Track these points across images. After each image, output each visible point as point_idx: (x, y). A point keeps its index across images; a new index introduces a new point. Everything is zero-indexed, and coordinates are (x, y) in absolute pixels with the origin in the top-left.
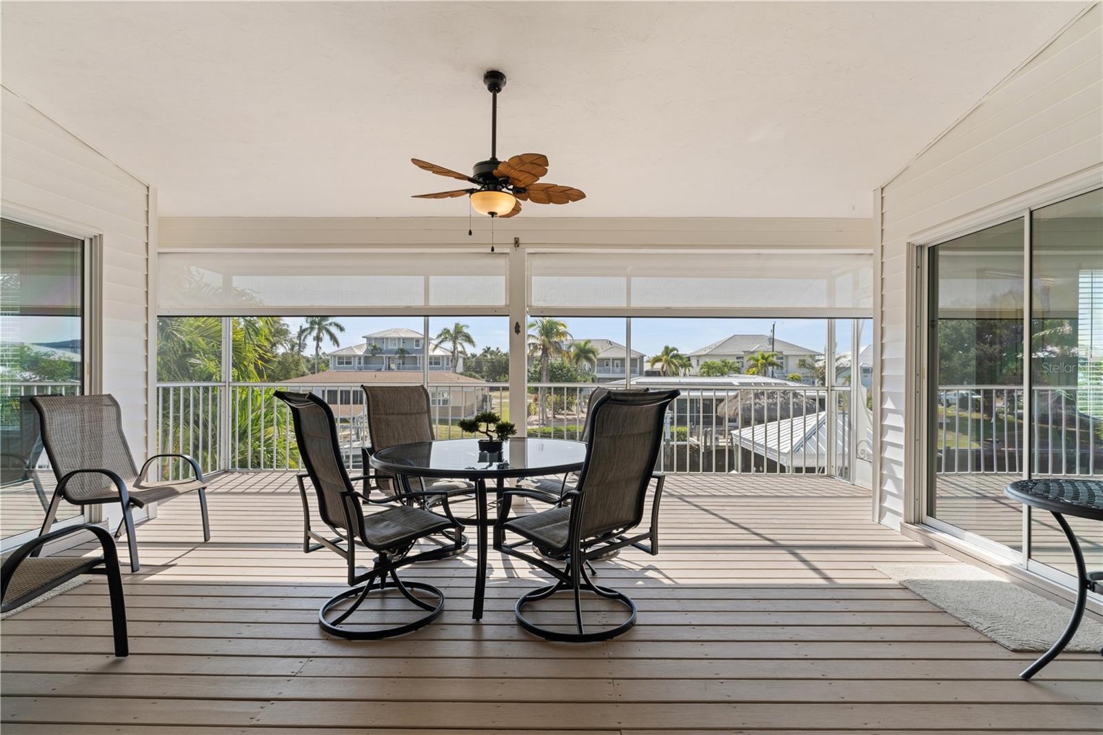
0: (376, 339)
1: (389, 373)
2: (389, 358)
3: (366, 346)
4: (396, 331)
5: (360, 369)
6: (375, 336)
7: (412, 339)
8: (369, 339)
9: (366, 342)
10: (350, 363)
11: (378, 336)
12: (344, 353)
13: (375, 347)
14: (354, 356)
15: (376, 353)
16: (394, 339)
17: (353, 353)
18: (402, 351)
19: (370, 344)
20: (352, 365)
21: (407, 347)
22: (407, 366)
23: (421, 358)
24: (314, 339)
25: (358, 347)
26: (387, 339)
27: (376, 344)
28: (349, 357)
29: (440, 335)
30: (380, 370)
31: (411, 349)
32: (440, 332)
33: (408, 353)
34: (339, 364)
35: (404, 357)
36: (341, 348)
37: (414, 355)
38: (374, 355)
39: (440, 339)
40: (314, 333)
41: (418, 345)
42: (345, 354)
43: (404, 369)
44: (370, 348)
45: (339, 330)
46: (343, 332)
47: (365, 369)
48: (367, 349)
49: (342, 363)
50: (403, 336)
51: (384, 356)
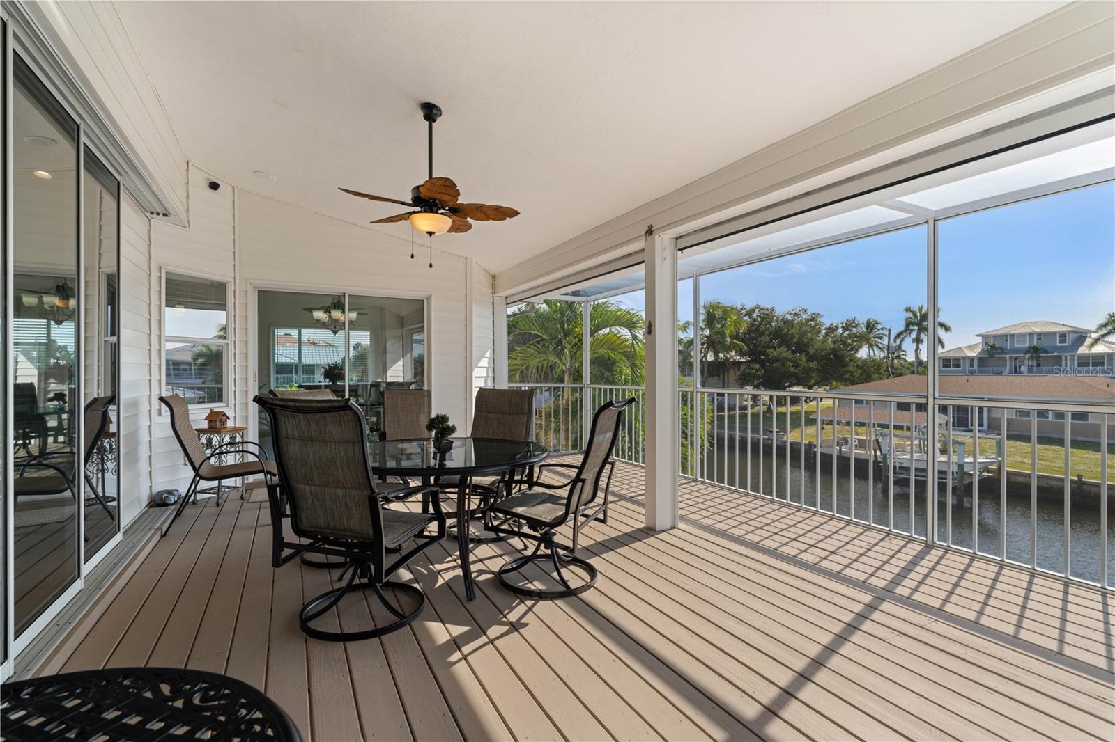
0: (995, 337)
1: (1016, 379)
2: (1016, 359)
3: (981, 345)
4: (1026, 325)
5: (972, 373)
6: (994, 333)
7: (1054, 333)
8: (984, 337)
9: (981, 341)
10: (958, 366)
11: (1000, 333)
12: (951, 355)
13: (993, 347)
14: (964, 358)
15: (994, 354)
16: (1020, 335)
17: (963, 355)
18: (1035, 350)
19: (986, 343)
20: (961, 368)
21: (1044, 343)
22: (1044, 368)
23: (1069, 358)
24: (913, 341)
25: (970, 347)
26: (1012, 335)
27: (996, 343)
28: (958, 360)
29: (1105, 325)
30: (1000, 373)
31: (1050, 347)
32: (1103, 321)
33: (1046, 352)
34: (943, 367)
35: (1039, 357)
36: (946, 350)
37: (1056, 354)
38: (991, 356)
39: (1104, 331)
40: (914, 335)
41: (1064, 341)
42: (953, 355)
43: (1041, 372)
44: (986, 348)
45: (943, 329)
46: (949, 332)
47: (979, 372)
48: (983, 349)
49: (949, 366)
50: (1037, 330)
51: (1008, 356)
